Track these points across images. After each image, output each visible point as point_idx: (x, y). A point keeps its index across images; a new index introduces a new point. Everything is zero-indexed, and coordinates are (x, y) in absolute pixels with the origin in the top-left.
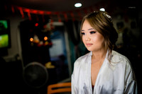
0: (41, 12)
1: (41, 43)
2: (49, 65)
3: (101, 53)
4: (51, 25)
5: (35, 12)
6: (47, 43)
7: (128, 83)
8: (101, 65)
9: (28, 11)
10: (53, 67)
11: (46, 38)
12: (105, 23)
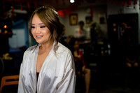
4: (13, 12)
12: (53, 19)
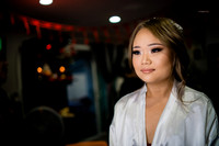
0: (58, 27)
1: (55, 76)
2: (65, 113)
3: (163, 89)
4: (72, 49)
5: (48, 25)
6: (63, 77)
7: (210, 139)
8: (162, 108)
9: (36, 23)
10: (71, 115)
11: (62, 69)
